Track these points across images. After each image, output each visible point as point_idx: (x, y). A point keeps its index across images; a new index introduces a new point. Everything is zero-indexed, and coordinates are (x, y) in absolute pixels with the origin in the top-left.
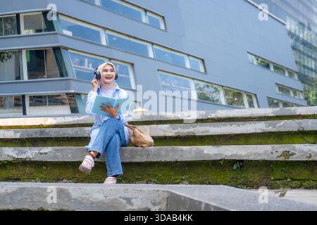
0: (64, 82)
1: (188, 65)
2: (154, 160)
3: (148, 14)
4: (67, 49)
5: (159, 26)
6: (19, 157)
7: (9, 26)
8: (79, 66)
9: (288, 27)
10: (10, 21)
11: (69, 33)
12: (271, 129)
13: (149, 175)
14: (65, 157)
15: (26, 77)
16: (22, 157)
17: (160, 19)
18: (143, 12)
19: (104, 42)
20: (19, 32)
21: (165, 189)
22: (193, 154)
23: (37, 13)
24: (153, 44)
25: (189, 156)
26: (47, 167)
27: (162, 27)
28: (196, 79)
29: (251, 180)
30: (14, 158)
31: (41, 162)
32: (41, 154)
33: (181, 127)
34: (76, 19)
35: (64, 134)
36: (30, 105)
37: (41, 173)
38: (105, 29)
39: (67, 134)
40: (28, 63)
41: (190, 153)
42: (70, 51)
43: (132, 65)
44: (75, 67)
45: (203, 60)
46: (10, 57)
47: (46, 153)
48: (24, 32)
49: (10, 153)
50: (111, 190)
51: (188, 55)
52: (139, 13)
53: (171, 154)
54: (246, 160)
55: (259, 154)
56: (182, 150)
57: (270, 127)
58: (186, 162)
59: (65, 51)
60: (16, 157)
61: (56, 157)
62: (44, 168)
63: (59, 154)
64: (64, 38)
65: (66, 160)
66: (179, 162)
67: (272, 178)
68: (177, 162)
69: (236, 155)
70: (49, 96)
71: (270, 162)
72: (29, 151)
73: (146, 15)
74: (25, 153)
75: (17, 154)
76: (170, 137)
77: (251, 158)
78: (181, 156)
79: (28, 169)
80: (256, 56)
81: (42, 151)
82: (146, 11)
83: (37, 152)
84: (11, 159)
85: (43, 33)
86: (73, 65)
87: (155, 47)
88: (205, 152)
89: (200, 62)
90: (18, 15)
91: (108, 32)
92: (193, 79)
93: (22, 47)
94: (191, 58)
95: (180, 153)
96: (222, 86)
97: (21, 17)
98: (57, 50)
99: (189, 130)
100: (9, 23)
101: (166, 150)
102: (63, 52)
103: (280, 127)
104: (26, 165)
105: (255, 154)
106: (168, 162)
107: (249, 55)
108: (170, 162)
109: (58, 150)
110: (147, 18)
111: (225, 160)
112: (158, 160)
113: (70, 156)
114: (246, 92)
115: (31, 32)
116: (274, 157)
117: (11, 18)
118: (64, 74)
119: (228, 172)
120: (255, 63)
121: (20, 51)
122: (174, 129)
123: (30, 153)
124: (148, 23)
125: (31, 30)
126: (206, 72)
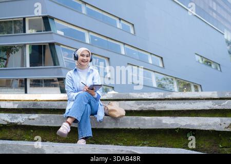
0: (56, 69)
1: (150, 62)
2: (121, 128)
3: (122, 21)
4: (59, 44)
5: (130, 31)
6: (12, 122)
7: (18, 28)
8: (68, 58)
9: (226, 37)
10: (19, 24)
11: (62, 33)
12: (217, 107)
13: (116, 140)
14: (49, 122)
15: (28, 65)
16: (14, 122)
17: (130, 26)
18: (118, 20)
19: (88, 41)
20: (25, 31)
21: (128, 150)
22: (154, 123)
23: (38, 18)
24: (124, 44)
25: (150, 125)
26: (34, 130)
27: (132, 32)
28: (156, 72)
29: (202, 146)
30: (8, 122)
31: (29, 126)
32: (30, 119)
33: (144, 103)
34: (68, 23)
35: (51, 106)
36: (30, 87)
37: (29, 135)
38: (89, 31)
39: (54, 106)
40: (30, 55)
41: (152, 122)
42: (61, 46)
43: (109, 59)
44: (65, 59)
45: (162, 58)
46: (17, 50)
47: (33, 119)
48: (28, 31)
49: (5, 118)
50: (80, 148)
51: (151, 54)
52: (115, 21)
53: (135, 123)
54: (198, 130)
55: (209, 125)
56: (144, 120)
57: (217, 106)
58: (147, 129)
59: (58, 46)
60: (10, 121)
61: (42, 122)
62: (32, 131)
63: (44, 120)
64: (58, 36)
65: (49, 125)
66: (142, 129)
67: (220, 146)
68: (139, 129)
69: (190, 125)
70: (44, 80)
71: (219, 132)
72: (20, 117)
73: (120, 22)
74: (17, 118)
75: (11, 119)
76: (135, 111)
77: (202, 128)
78: (144, 124)
79: (19, 132)
80: (201, 56)
81: (30, 118)
82: (120, 19)
83: (27, 117)
84: (5, 123)
85: (42, 32)
86: (63, 57)
87: (126, 46)
88: (164, 122)
89: (159, 59)
90: (24, 19)
91: (91, 33)
92: (154, 72)
93: (26, 43)
94: (153, 56)
95: (142, 122)
96: (176, 78)
97: (27, 20)
98: (52, 45)
99: (150, 106)
100: (18, 26)
101: (131, 120)
102: (56, 47)
103: (224, 105)
104: (17, 128)
105: (206, 125)
106: (133, 129)
107: (196, 55)
108: (134, 129)
109: (43, 117)
110: (121, 24)
111: (180, 129)
112: (125, 128)
113: (53, 122)
114: (193, 83)
115: (34, 32)
116: (222, 128)
117: (19, 21)
118: (57, 64)
119: (183, 139)
120: (201, 61)
121: (25, 45)
122: (138, 105)
123: (21, 119)
124: (121, 28)
125: (34, 30)
126: (164, 66)
